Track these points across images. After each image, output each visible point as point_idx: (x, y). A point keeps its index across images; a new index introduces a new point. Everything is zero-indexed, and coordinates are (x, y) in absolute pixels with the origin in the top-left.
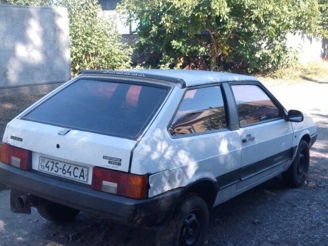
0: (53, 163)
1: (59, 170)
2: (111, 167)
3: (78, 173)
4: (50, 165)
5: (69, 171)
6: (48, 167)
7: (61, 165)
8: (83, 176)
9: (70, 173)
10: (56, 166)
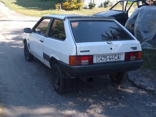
0: (104, 57)
1: (108, 59)
2: (134, 51)
3: (116, 58)
4: (103, 58)
5: (112, 58)
6: (102, 60)
7: (108, 57)
8: (119, 58)
9: (113, 59)
10: (106, 58)
